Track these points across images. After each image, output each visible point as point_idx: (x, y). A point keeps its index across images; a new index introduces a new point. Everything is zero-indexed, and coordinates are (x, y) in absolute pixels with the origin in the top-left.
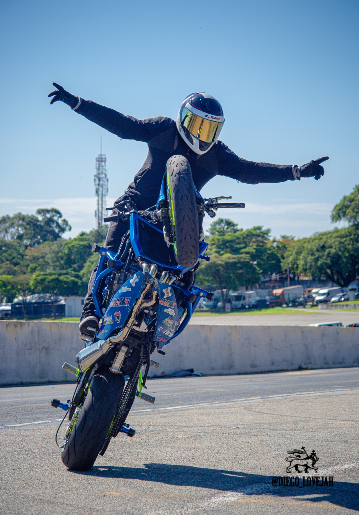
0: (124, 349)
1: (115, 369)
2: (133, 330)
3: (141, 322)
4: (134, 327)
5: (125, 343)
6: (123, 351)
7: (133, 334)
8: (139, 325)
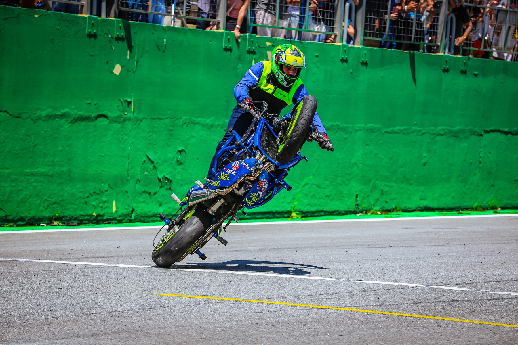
0: (222, 201)
1: (212, 211)
2: (233, 190)
3: (241, 188)
4: (235, 190)
5: (224, 197)
6: (221, 202)
7: (232, 193)
8: (238, 189)
